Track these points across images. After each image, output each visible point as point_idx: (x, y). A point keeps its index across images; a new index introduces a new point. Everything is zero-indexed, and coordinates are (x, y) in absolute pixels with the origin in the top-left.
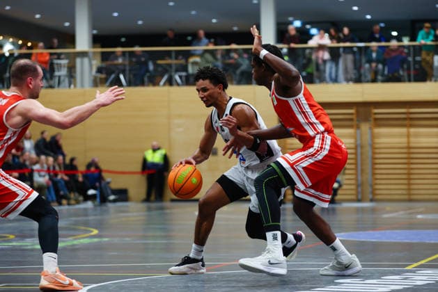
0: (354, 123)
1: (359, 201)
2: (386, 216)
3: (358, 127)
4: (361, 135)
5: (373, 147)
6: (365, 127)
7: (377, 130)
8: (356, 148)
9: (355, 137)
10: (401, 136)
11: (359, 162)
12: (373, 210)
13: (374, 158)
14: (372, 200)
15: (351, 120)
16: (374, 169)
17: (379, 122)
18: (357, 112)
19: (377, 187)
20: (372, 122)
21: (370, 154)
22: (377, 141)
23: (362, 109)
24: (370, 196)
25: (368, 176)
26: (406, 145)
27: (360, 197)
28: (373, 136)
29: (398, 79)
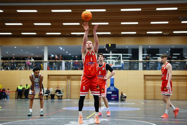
0: (66, 80)
1: (67, 99)
2: (75, 103)
3: (67, 81)
4: (68, 83)
5: (71, 86)
6: (69, 81)
7: (72, 82)
8: (66, 86)
9: (66, 83)
10: (77, 83)
11: (67, 89)
12: (70, 101)
13: (71, 88)
14: (70, 99)
15: (65, 79)
16: (71, 91)
17: (72, 80)
18: (67, 77)
19: (72, 95)
20: (71, 80)
21: (70, 87)
22: (72, 84)
23: (68, 76)
24: (70, 98)
25: (69, 93)
26: (78, 85)
27: (67, 98)
28: (71, 83)
29: (77, 69)
